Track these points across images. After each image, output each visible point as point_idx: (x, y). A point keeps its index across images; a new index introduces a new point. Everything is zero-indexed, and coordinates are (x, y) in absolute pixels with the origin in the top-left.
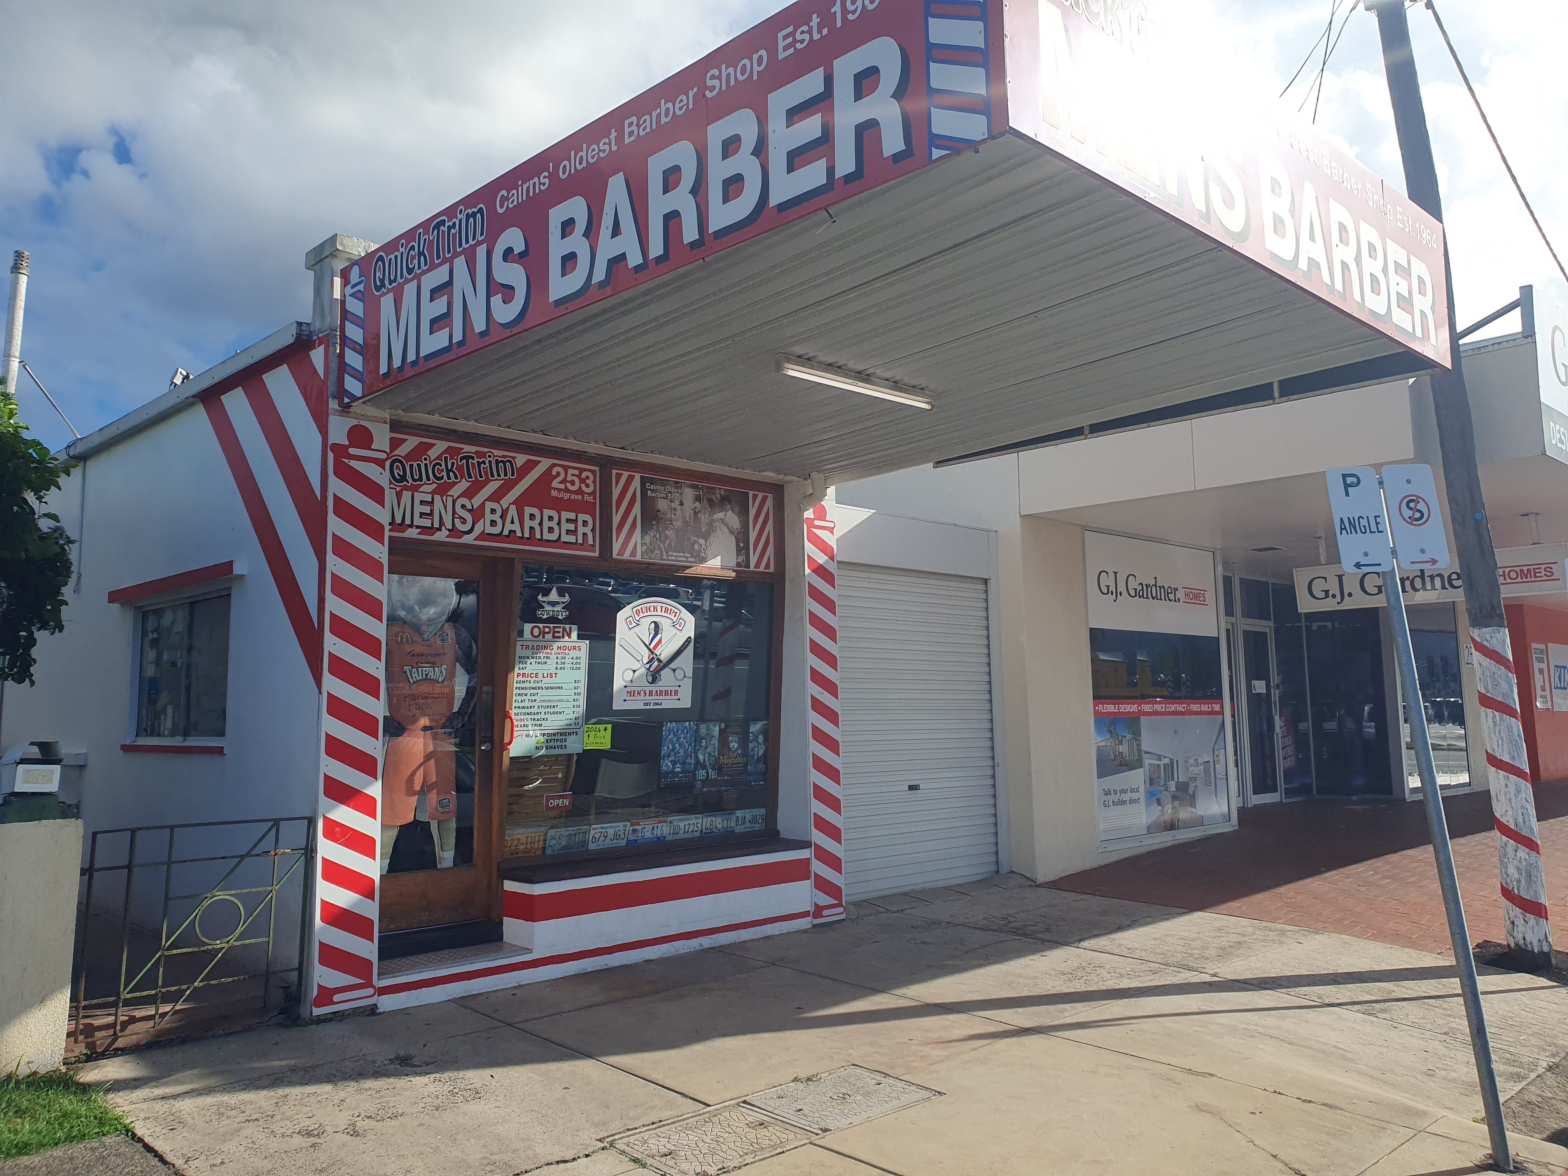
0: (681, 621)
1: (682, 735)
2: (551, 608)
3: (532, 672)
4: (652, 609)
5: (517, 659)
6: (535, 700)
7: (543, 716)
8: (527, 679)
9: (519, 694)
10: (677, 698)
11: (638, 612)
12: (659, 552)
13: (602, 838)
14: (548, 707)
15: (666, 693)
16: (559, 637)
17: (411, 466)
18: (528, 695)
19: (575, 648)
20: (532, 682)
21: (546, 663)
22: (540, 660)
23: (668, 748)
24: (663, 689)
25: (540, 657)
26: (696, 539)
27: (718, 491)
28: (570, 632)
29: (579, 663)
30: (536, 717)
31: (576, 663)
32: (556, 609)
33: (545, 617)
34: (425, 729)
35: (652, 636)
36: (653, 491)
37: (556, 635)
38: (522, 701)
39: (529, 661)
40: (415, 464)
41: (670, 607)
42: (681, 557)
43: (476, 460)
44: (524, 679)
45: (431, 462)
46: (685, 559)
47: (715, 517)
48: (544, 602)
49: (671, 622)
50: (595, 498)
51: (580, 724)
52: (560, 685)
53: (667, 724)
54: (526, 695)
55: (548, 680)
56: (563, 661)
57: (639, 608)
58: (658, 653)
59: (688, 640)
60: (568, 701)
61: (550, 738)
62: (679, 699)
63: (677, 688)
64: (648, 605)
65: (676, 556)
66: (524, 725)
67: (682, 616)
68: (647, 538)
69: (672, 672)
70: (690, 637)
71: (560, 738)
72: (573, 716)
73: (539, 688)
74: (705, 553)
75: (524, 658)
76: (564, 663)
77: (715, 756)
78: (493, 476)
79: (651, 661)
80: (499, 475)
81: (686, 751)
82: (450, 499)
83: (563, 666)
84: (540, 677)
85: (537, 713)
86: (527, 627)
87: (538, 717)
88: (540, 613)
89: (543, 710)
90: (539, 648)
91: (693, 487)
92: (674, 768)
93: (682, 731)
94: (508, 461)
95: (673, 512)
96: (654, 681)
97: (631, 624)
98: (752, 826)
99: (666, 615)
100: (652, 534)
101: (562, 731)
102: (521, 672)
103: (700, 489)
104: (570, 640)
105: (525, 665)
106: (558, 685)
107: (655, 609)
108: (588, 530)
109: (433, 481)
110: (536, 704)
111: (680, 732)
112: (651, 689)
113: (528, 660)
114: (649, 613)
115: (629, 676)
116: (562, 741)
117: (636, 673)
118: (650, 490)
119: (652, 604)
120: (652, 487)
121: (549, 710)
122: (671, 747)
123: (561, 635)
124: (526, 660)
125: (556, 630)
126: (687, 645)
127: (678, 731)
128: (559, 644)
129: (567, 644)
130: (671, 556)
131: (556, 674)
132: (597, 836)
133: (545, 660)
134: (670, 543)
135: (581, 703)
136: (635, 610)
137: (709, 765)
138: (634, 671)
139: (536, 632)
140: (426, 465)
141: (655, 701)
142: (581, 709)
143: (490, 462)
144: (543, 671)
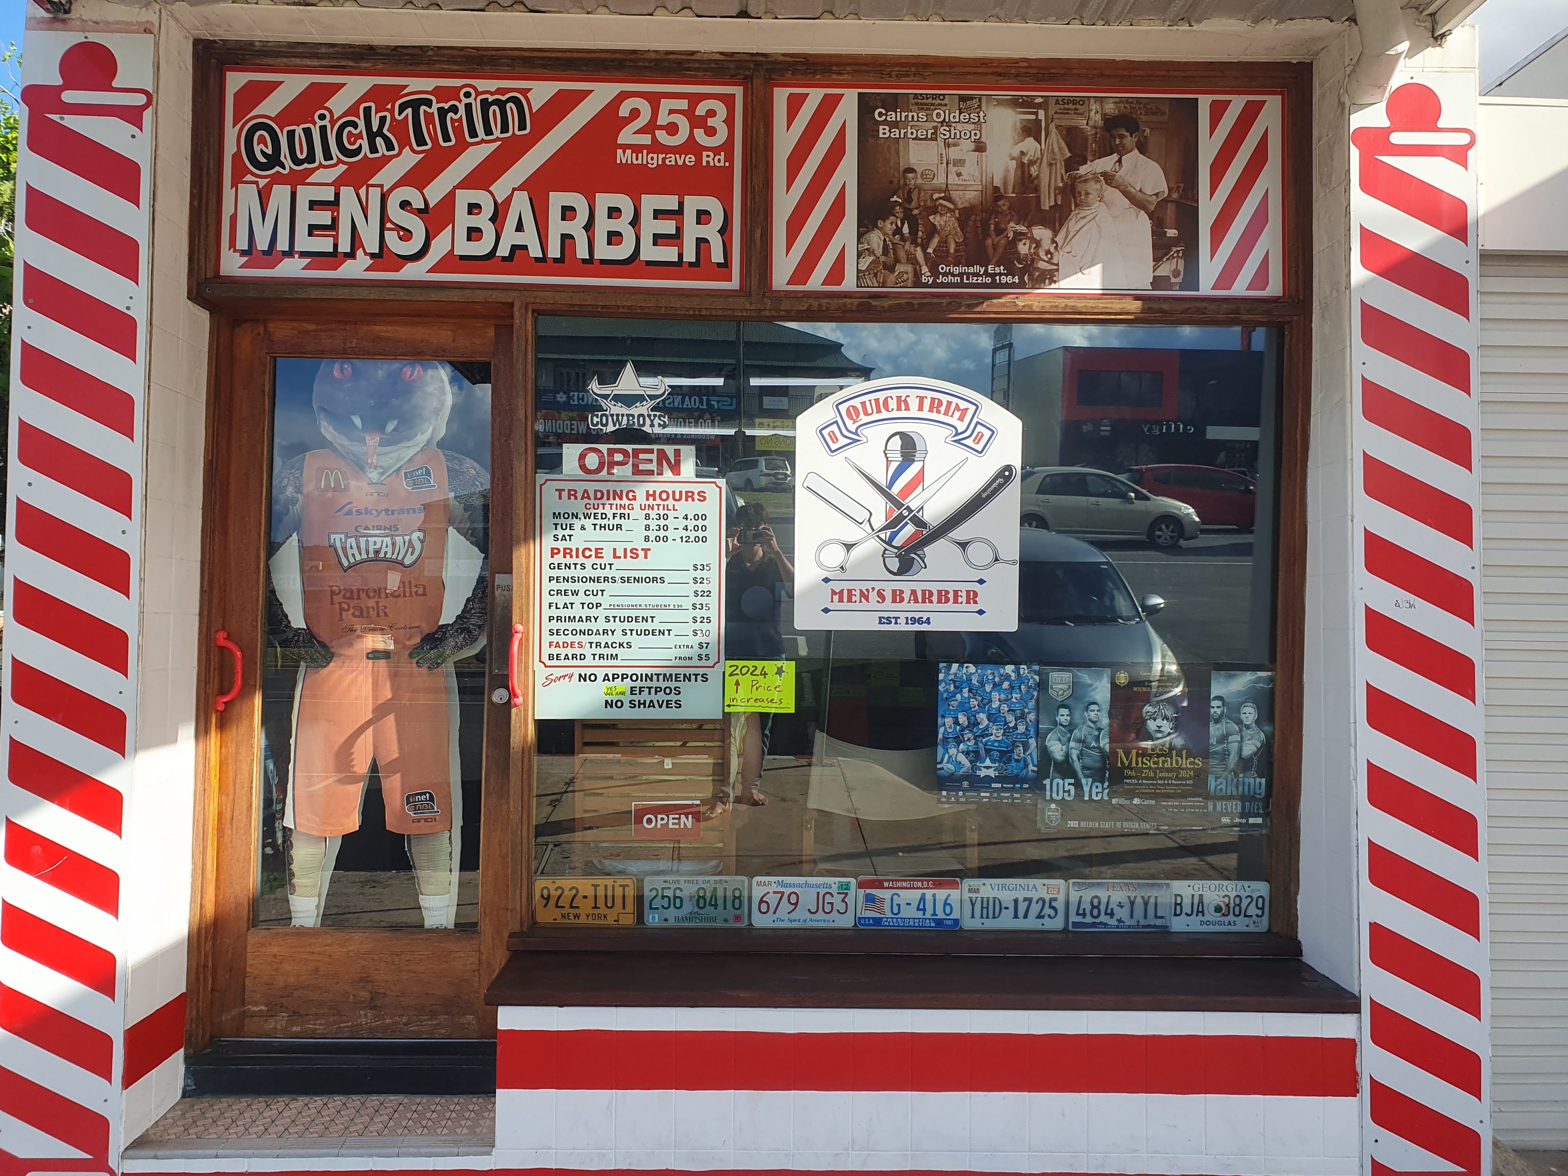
0: (979, 428)
1: (995, 696)
2: (625, 411)
3: (588, 545)
4: (893, 404)
5: (548, 520)
6: (598, 605)
7: (618, 638)
8: (574, 560)
9: (559, 592)
10: (976, 608)
11: (853, 413)
12: (909, 268)
13: (785, 906)
14: (629, 619)
15: (943, 597)
16: (651, 473)
17: (291, 134)
18: (581, 593)
19: (689, 495)
20: (588, 566)
21: (619, 527)
22: (606, 522)
23: (956, 722)
24: (934, 588)
25: (604, 516)
26: (1022, 228)
27: (1094, 107)
28: (678, 462)
29: (704, 528)
30: (603, 639)
31: (696, 528)
32: (636, 411)
33: (611, 428)
34: (375, 655)
35: (894, 466)
36: (894, 125)
37: (642, 467)
38: (565, 606)
39: (577, 524)
40: (299, 130)
41: (945, 398)
42: (977, 275)
43: (435, 106)
44: (568, 560)
45: (333, 122)
46: (989, 280)
47: (1083, 170)
48: (606, 397)
49: (948, 432)
50: (730, 158)
51: (713, 659)
52: (658, 575)
53: (949, 668)
54: (575, 593)
55: (629, 563)
56: (662, 522)
57: (856, 403)
58: (914, 506)
59: (1004, 476)
60: (679, 608)
61: (638, 684)
62: (981, 612)
63: (976, 587)
64: (882, 396)
65: (961, 275)
66: (574, 656)
67: (982, 416)
68: (876, 239)
69: (958, 550)
70: (1008, 468)
71: (663, 684)
72: (694, 641)
73: (606, 579)
74: (1049, 262)
75: (566, 515)
76: (666, 528)
77: (1101, 750)
78: (473, 133)
79: (894, 524)
80: (488, 131)
81: (1008, 731)
82: (375, 195)
83: (662, 533)
84: (608, 557)
85: (605, 632)
86: (571, 452)
87: (609, 639)
88: (595, 420)
89: (618, 626)
90: (600, 495)
91: (1015, 103)
92: (974, 768)
93: (995, 685)
94: (513, 100)
95: (953, 169)
96: (906, 566)
97: (835, 439)
98: (1226, 919)
99: (934, 416)
100: (889, 227)
101: (668, 671)
102: (561, 545)
103: (1039, 106)
104: (677, 478)
105: (568, 532)
106: (651, 575)
107: (903, 403)
108: (711, 232)
109: (340, 161)
110: (600, 613)
111: (988, 688)
112: (897, 586)
113: (575, 521)
114: (884, 414)
115: (835, 556)
116: (667, 691)
117: (855, 551)
118: (885, 123)
119: (895, 393)
120: (892, 116)
121: (633, 625)
122: (962, 719)
123: (653, 467)
124: (569, 521)
125: (641, 456)
126: (1001, 487)
127: (982, 684)
128: (651, 487)
129: (670, 488)
130: (945, 274)
131: (646, 550)
132: (772, 899)
133: (617, 521)
134: (944, 243)
135: (713, 614)
136: (843, 408)
137: (1084, 768)
138: (849, 547)
139: (592, 461)
140: (323, 129)
141: (910, 615)
142: (713, 627)
143: (468, 107)
144: (615, 545)
